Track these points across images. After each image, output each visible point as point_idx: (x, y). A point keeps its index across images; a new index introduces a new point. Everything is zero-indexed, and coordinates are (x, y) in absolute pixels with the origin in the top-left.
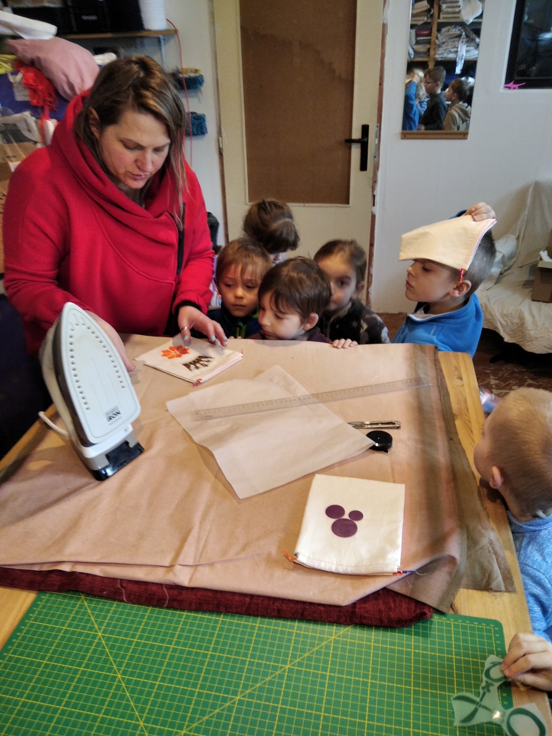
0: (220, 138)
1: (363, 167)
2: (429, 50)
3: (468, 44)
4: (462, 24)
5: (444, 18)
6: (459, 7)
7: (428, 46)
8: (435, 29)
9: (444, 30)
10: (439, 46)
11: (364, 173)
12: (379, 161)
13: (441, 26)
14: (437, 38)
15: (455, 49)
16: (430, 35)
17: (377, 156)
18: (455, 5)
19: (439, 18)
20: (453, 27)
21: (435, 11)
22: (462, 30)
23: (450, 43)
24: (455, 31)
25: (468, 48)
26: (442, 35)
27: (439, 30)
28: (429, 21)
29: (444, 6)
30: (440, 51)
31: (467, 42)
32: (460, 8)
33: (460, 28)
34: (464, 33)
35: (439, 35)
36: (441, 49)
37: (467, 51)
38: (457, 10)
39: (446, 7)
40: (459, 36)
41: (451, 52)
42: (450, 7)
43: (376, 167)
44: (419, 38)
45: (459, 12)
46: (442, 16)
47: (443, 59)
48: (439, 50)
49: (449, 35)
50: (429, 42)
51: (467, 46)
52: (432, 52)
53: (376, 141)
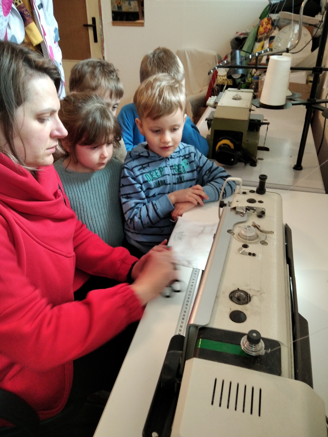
1: (96, 40)
11: (96, 44)
12: (103, 38)
17: (102, 35)
43: (103, 41)
53: (101, 26)
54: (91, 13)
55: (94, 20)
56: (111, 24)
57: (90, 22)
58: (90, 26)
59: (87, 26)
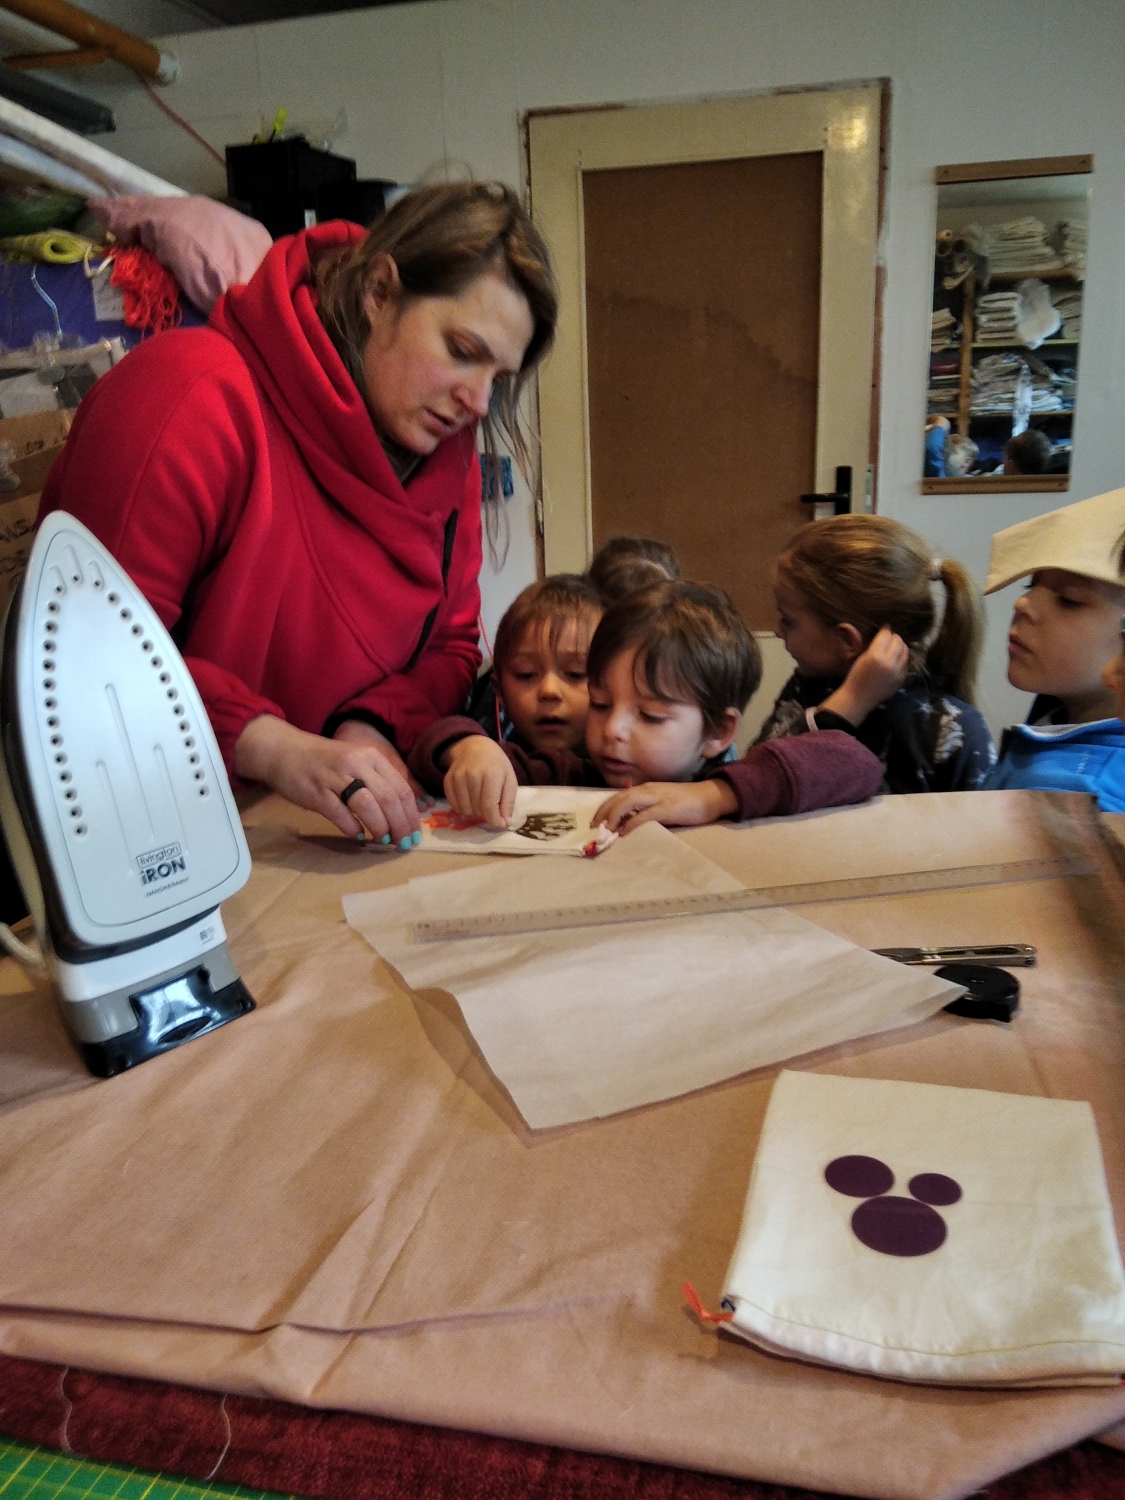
0: (540, 502)
2: (956, 398)
3: (1035, 386)
4: (1021, 350)
5: (984, 339)
6: (1013, 318)
7: (955, 391)
8: (967, 358)
9: (985, 361)
10: (977, 390)
13: (979, 354)
14: (972, 376)
15: (1010, 395)
16: (957, 371)
18: (1005, 315)
19: (974, 340)
20: (1002, 355)
21: (965, 328)
22: (1022, 361)
23: (1001, 384)
24: (1008, 362)
25: (1036, 393)
26: (981, 371)
27: (975, 363)
28: (955, 345)
29: (983, 319)
30: (980, 399)
31: (1033, 382)
32: (1015, 322)
33: (1017, 357)
34: (1026, 366)
35: (975, 371)
36: (981, 395)
37: (1035, 398)
38: (1010, 324)
39: (989, 321)
40: (1016, 372)
41: (1002, 401)
42: (994, 320)
44: (935, 378)
45: (1013, 329)
46: (980, 336)
47: (986, 413)
48: (977, 399)
49: (996, 371)
50: (956, 384)
51: (1034, 390)
52: (963, 402)
53: (869, 500)
54: (832, 450)
55: (844, 475)
56: (918, 489)
57: (825, 484)
58: (822, 499)
59: (811, 499)
